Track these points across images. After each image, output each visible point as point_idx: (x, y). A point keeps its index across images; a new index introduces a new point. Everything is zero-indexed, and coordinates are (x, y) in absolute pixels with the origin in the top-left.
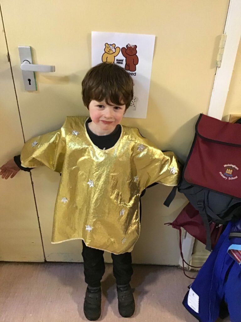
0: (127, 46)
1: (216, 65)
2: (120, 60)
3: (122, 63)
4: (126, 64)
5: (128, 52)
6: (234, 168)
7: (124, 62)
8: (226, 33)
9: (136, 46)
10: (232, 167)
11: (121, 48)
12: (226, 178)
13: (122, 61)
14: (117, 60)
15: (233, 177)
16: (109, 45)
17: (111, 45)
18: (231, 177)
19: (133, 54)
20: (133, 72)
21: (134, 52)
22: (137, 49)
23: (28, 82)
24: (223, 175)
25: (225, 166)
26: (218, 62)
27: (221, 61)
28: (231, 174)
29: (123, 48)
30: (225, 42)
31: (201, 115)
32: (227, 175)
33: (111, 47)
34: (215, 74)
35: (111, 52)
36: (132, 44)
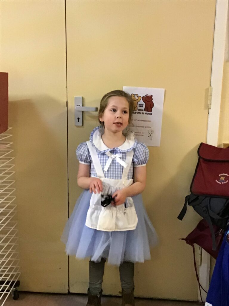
0: (146, 95)
1: (208, 108)
2: (141, 105)
3: (142, 107)
4: (145, 107)
5: (147, 99)
6: (226, 175)
7: (144, 106)
8: (212, 86)
9: (152, 96)
10: (224, 175)
11: (142, 97)
12: (221, 183)
13: (143, 105)
14: (139, 105)
15: (225, 182)
16: (134, 95)
17: (135, 95)
18: (224, 182)
19: (149, 101)
20: (150, 113)
21: (150, 99)
22: (153, 98)
23: (78, 120)
24: (219, 181)
25: (220, 175)
26: (209, 105)
27: (211, 104)
28: (224, 179)
29: (143, 97)
30: (212, 92)
31: (202, 144)
32: (221, 181)
33: (135, 96)
34: (208, 114)
35: (135, 99)
36: (149, 94)
